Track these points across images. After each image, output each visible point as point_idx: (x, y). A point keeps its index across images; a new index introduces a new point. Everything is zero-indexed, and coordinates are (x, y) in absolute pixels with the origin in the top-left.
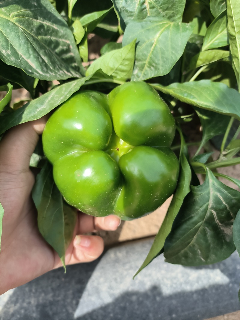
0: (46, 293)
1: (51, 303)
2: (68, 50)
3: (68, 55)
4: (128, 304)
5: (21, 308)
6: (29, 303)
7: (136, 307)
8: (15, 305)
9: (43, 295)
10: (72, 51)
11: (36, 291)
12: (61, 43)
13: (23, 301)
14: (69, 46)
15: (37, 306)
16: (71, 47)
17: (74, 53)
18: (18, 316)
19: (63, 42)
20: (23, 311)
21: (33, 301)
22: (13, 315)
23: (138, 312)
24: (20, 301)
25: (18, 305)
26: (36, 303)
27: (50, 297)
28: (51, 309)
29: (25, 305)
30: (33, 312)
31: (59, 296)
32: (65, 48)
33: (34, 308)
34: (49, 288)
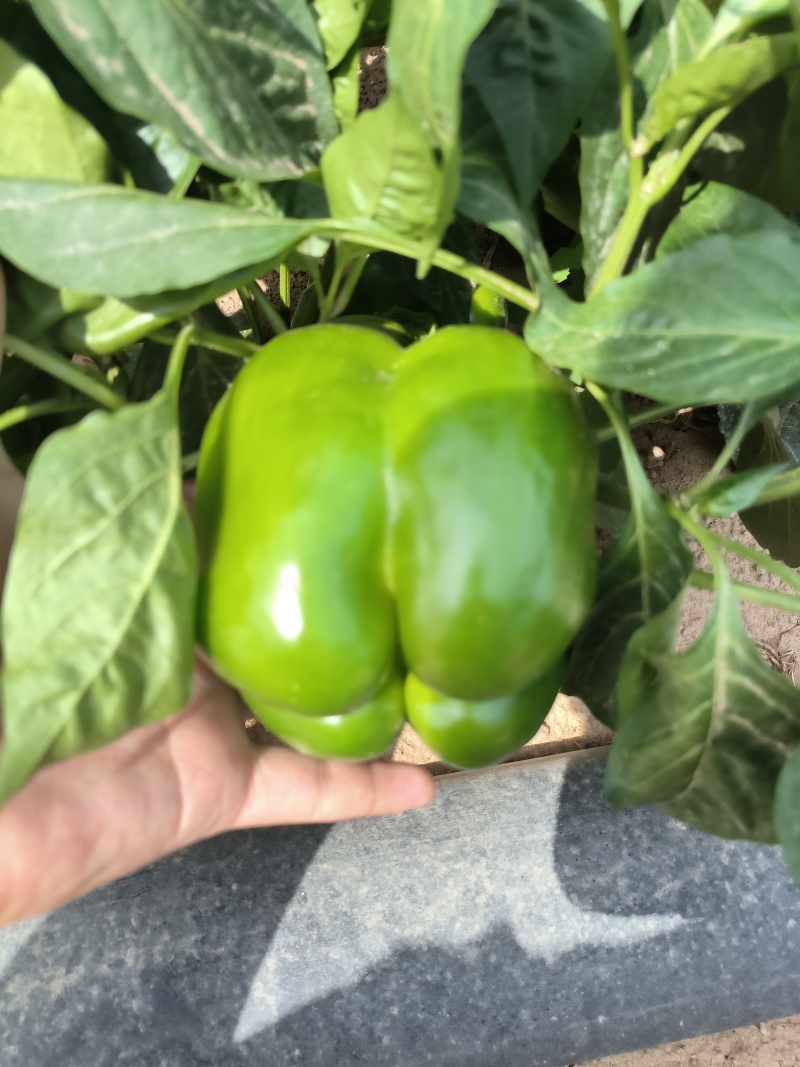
0: (177, 932)
1: (193, 966)
2: (298, 96)
3: (298, 112)
4: (449, 976)
5: (91, 980)
6: (119, 964)
7: (479, 985)
8: (69, 972)
9: (166, 937)
10: (310, 97)
11: (143, 924)
12: (279, 67)
13: (99, 956)
14: (302, 78)
15: (145, 975)
16: (310, 83)
17: (319, 106)
18: (81, 1008)
19: (284, 61)
20: (95, 991)
21: (131, 957)
22: (61, 1003)
23: (483, 1004)
24: (89, 956)
25: (81, 969)
26: (141, 966)
27: (189, 944)
28: (193, 986)
29: (104, 969)
30: (132, 994)
31: (219, 941)
32: (290, 83)
33: (135, 982)
34: (188, 916)
